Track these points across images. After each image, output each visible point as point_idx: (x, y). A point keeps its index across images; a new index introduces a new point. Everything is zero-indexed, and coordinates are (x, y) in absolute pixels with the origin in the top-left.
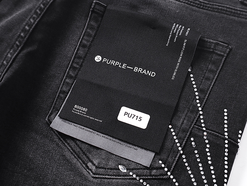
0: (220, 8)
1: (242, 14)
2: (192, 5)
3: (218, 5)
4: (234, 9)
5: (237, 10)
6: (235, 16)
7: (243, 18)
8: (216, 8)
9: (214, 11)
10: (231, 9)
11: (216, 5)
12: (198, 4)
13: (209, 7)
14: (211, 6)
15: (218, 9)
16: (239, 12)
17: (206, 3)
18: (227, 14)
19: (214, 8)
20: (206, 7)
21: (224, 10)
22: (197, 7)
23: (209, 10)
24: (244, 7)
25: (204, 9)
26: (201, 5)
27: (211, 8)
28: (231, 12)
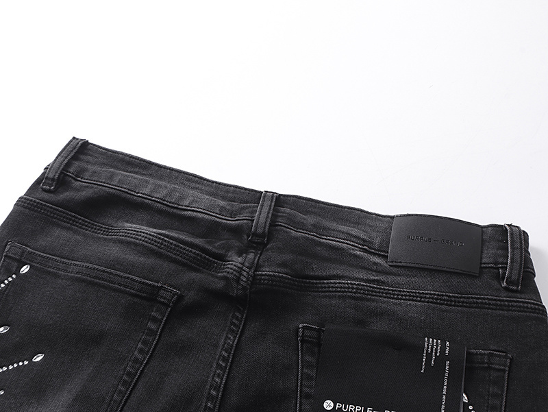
0: (480, 301)
1: (512, 306)
2: (440, 304)
3: (475, 298)
4: (499, 300)
5: (503, 300)
6: (503, 310)
7: (514, 311)
8: (474, 303)
9: (472, 307)
10: (495, 300)
11: (472, 298)
12: (448, 301)
13: (463, 302)
14: (465, 300)
15: (477, 303)
16: (506, 303)
17: (457, 297)
18: (492, 309)
19: (470, 303)
20: (459, 302)
21: (486, 304)
22: (447, 305)
23: (465, 307)
24: (510, 294)
25: (458, 306)
26: (452, 301)
27: (467, 303)
28: (497, 305)
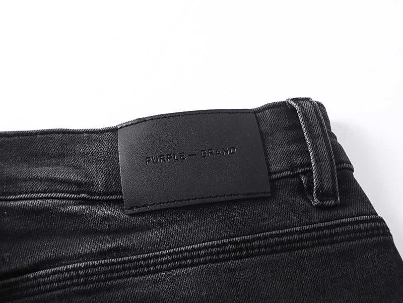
0: (285, 238)
1: (337, 234)
2: (225, 260)
3: (277, 235)
4: (314, 229)
5: (320, 228)
6: (324, 244)
7: (342, 241)
8: (277, 244)
9: (276, 252)
10: (308, 231)
11: (272, 236)
12: (235, 251)
13: (259, 247)
14: (262, 243)
15: (282, 243)
16: (327, 232)
17: (248, 241)
18: (307, 247)
19: (271, 246)
20: (253, 248)
21: (295, 241)
22: (236, 258)
23: (265, 253)
24: (328, 214)
25: (253, 255)
26: (241, 250)
27: (265, 247)
28: (312, 238)
